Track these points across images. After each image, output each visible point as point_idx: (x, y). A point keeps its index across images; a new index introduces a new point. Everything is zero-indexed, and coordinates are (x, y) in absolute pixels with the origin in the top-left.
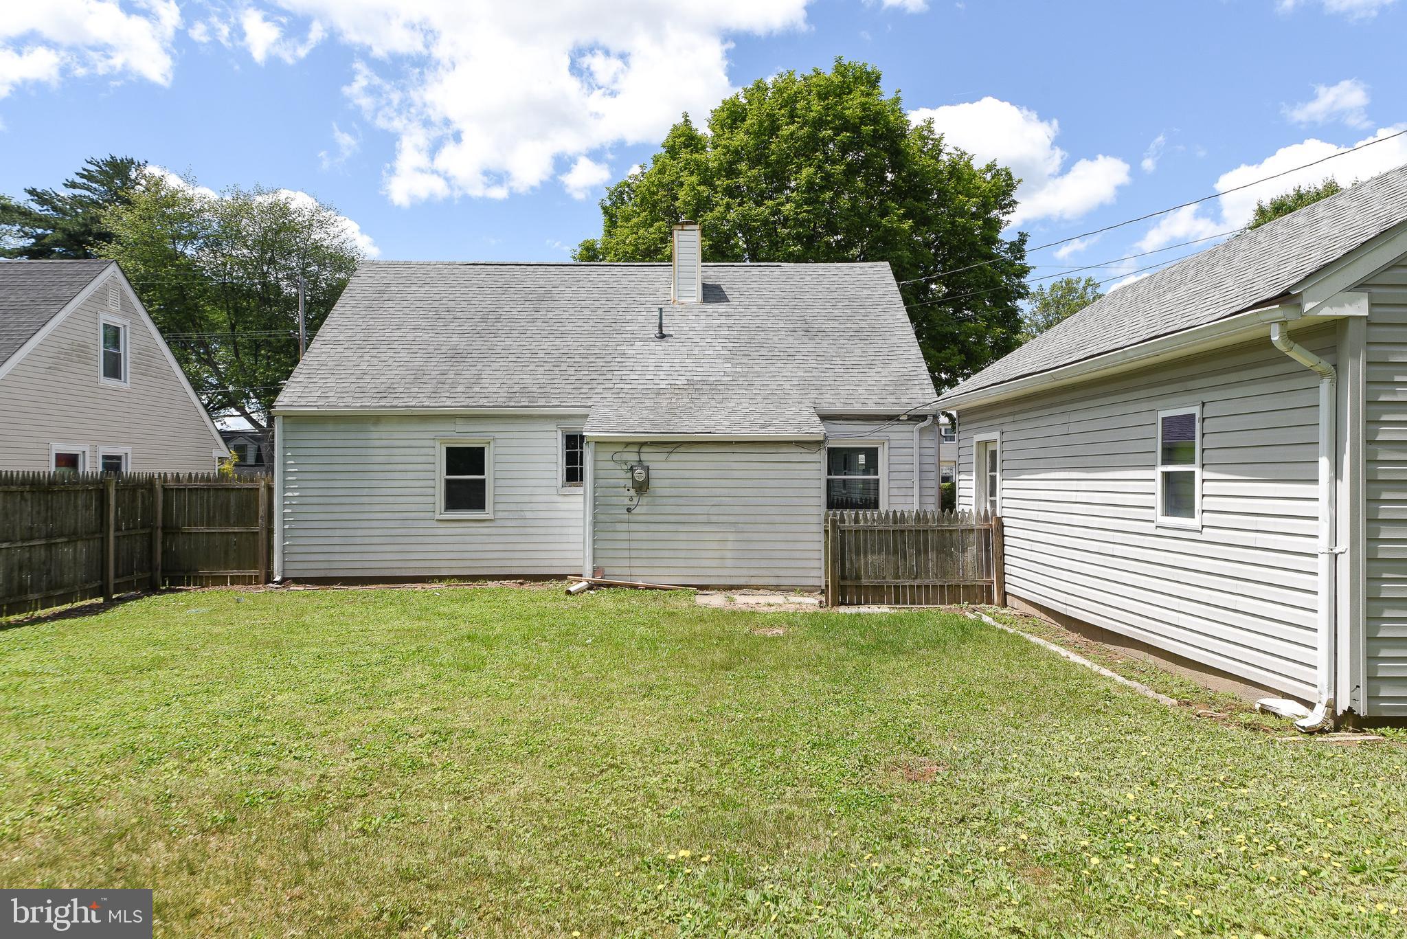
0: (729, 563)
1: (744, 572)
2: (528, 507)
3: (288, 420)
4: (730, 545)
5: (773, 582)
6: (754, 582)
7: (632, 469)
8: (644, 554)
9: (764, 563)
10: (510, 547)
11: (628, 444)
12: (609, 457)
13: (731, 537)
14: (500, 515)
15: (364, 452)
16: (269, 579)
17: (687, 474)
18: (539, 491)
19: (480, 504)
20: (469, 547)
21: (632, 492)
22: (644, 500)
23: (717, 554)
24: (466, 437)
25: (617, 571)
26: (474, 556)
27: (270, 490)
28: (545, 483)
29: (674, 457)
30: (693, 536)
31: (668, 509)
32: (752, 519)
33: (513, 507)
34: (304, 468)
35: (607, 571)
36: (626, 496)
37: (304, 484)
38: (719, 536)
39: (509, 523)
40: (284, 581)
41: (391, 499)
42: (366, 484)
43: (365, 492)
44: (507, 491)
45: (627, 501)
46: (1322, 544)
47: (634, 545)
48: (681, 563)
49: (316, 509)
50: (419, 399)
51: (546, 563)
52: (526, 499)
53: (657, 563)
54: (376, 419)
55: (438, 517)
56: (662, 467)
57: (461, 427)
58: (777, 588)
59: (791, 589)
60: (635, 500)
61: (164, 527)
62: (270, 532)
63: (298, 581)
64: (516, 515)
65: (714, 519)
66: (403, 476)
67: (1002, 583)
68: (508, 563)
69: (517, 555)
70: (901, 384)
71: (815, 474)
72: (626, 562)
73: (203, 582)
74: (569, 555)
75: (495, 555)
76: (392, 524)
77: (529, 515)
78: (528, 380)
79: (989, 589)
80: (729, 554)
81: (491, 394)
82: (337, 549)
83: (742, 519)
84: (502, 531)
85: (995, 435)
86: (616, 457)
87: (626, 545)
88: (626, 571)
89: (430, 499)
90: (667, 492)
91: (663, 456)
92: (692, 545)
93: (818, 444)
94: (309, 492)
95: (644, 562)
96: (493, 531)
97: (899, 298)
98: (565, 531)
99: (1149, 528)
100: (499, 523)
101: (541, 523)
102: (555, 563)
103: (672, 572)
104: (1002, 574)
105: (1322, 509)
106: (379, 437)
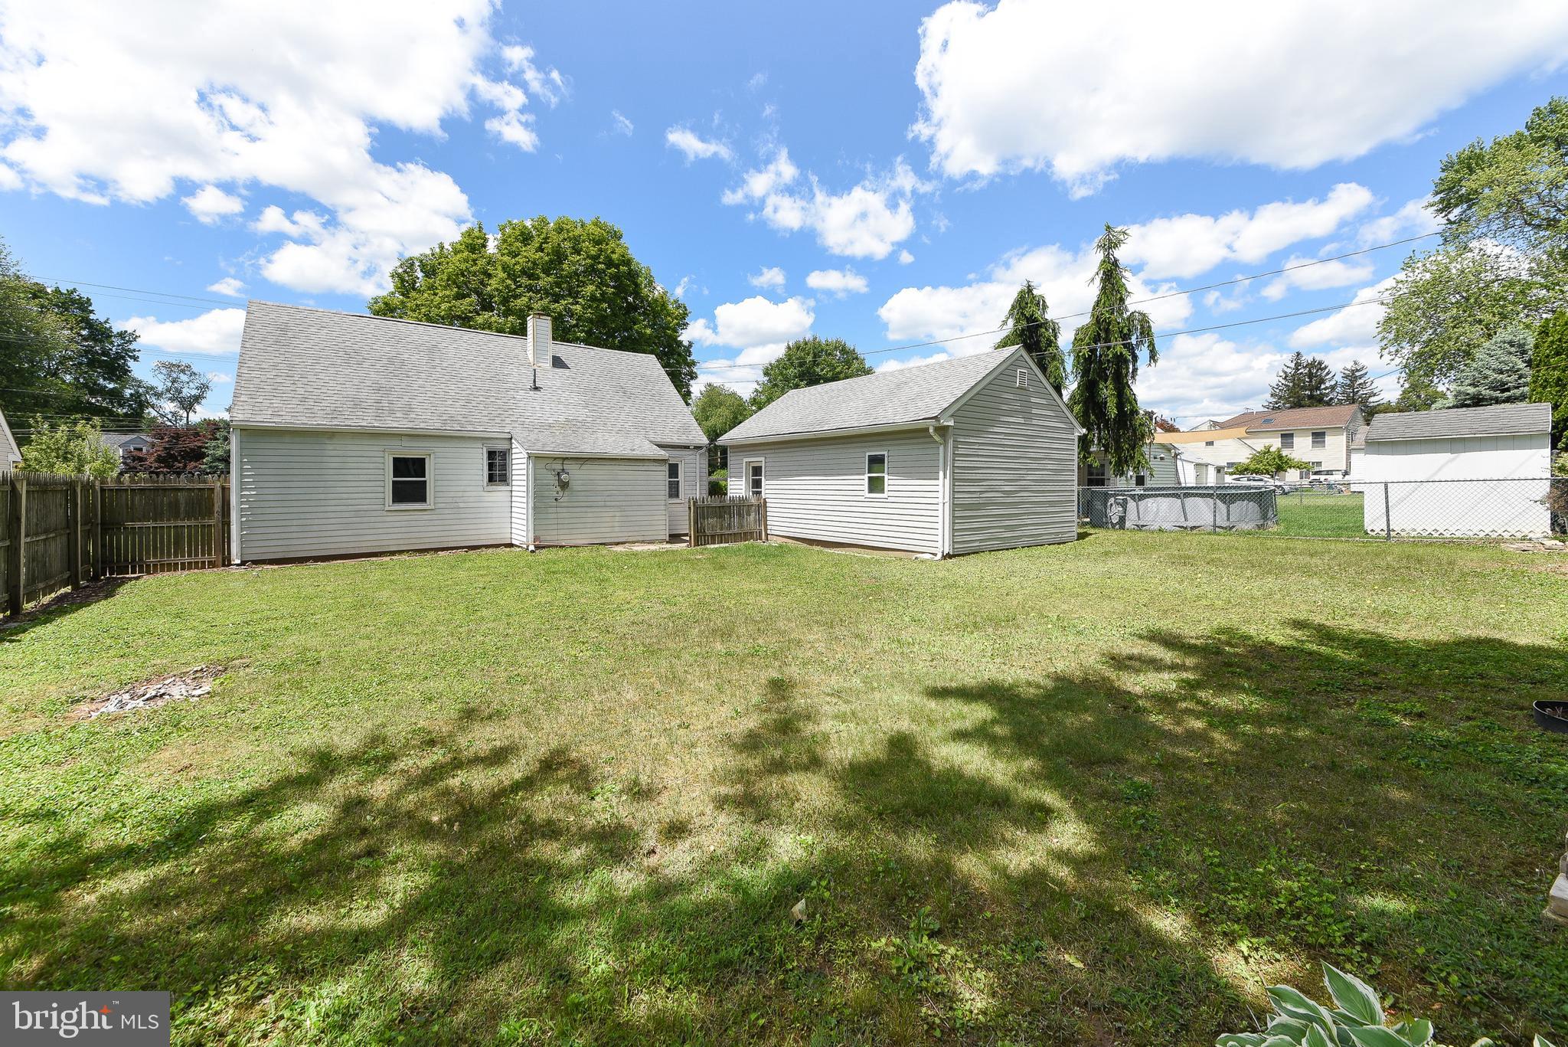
0: (617, 529)
1: (626, 534)
2: (461, 500)
3: (244, 433)
4: (617, 519)
5: (641, 539)
6: (631, 539)
7: (558, 474)
8: (566, 526)
9: (637, 529)
10: (447, 528)
11: (555, 459)
12: (543, 466)
13: (618, 514)
14: (440, 505)
15: (319, 459)
16: (226, 562)
17: (592, 477)
18: (468, 489)
19: (422, 498)
20: (412, 529)
21: (558, 488)
22: (566, 493)
23: (610, 524)
24: (411, 451)
25: (549, 538)
26: (417, 535)
27: (225, 491)
28: (473, 483)
29: (584, 467)
30: (595, 515)
31: (582, 499)
32: (629, 503)
33: (450, 500)
34: (261, 471)
35: (542, 538)
36: (554, 490)
37: (261, 485)
38: (611, 514)
39: (447, 511)
40: (243, 563)
41: (345, 496)
42: (322, 484)
43: (321, 490)
44: (444, 489)
45: (555, 494)
46: (940, 500)
47: (560, 521)
48: (588, 531)
49: (272, 504)
50: (367, 420)
51: (476, 537)
52: (460, 494)
53: (574, 531)
54: (331, 434)
55: (387, 508)
56: (576, 475)
57: (406, 443)
58: (643, 542)
59: (651, 542)
60: (561, 494)
61: (102, 524)
62: (227, 524)
63: (256, 562)
64: (452, 506)
65: (608, 504)
66: (356, 478)
67: (766, 529)
68: (446, 539)
69: (453, 533)
70: (686, 429)
71: (662, 478)
72: (555, 532)
73: (149, 570)
74: (491, 531)
75: (436, 534)
76: (347, 515)
77: (461, 505)
78: (452, 411)
79: (760, 533)
80: (616, 524)
81: (426, 419)
82: (294, 535)
83: (624, 503)
84: (440, 517)
85: (763, 459)
86: (548, 467)
87: (555, 521)
88: (556, 538)
89: (381, 496)
90: (579, 488)
91: (578, 466)
92: (595, 520)
93: (665, 461)
94: (266, 491)
95: (567, 531)
96: (435, 517)
97: (667, 379)
98: (489, 515)
99: (862, 499)
100: (437, 511)
101: (472, 510)
102: (482, 537)
103: (584, 536)
104: (766, 525)
105: (940, 488)
106: (332, 448)
